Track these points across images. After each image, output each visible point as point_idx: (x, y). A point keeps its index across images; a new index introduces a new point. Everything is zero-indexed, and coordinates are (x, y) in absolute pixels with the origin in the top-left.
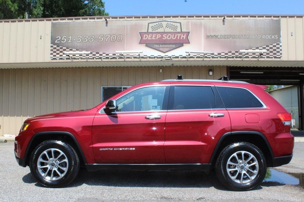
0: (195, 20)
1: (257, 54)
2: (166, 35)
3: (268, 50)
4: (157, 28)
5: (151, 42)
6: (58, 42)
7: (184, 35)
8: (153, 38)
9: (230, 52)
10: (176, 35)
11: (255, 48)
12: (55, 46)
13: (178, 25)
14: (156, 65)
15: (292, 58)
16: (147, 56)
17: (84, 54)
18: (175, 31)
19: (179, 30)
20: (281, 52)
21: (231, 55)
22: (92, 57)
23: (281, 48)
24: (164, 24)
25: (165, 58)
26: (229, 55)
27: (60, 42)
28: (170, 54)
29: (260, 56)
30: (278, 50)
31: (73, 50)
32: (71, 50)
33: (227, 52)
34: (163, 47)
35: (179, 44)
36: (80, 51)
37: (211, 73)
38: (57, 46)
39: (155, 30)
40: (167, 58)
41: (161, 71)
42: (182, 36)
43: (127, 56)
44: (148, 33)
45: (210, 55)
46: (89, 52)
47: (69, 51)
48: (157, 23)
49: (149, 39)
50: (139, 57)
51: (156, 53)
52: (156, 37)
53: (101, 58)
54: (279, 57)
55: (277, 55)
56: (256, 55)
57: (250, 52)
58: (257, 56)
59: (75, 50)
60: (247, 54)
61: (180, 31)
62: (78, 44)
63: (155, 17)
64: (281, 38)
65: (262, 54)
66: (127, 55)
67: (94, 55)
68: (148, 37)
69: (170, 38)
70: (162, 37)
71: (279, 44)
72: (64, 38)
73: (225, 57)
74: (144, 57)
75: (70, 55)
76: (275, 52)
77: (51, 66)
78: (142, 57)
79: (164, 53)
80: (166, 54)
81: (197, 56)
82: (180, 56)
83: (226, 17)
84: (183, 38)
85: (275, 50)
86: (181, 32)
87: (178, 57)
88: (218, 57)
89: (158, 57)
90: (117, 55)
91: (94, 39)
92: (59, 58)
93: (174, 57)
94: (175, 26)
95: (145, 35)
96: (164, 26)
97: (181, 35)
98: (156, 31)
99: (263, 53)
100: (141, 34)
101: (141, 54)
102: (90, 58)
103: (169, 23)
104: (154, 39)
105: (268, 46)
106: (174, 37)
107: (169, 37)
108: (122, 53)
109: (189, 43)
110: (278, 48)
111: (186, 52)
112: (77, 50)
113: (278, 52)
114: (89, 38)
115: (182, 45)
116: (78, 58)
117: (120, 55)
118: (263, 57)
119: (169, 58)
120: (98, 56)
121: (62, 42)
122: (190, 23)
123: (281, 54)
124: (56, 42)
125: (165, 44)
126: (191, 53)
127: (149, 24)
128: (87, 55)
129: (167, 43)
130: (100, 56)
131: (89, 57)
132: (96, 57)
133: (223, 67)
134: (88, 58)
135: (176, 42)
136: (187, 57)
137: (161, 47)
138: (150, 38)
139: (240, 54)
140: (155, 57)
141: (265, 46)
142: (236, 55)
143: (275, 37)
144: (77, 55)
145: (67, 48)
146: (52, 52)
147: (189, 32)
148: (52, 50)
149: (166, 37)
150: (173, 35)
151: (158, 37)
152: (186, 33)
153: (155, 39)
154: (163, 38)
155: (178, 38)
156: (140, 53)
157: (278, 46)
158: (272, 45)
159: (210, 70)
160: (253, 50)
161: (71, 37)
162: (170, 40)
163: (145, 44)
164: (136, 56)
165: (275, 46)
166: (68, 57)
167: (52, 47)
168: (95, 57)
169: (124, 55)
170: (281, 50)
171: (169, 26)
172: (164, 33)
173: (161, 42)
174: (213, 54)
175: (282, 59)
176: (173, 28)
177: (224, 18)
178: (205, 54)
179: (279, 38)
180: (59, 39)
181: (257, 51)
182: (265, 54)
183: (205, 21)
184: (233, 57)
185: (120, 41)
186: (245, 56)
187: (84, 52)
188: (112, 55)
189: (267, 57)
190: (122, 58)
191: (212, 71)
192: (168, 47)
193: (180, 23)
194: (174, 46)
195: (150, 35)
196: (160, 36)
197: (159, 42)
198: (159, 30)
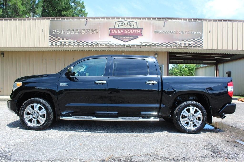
0: (146, 21)
1: (187, 44)
2: (127, 30)
3: (194, 42)
4: (121, 26)
5: (117, 35)
6: (54, 34)
7: (139, 31)
8: (118, 32)
9: (169, 43)
10: (134, 30)
11: (186, 40)
12: (53, 37)
13: (135, 24)
14: (120, 50)
15: (210, 47)
16: (114, 44)
17: (72, 42)
18: (133, 28)
19: (135, 27)
20: (202, 43)
21: (170, 45)
22: (77, 44)
25: (126, 45)
26: (168, 45)
27: (56, 33)
28: (129, 43)
30: (201, 42)
31: (65, 39)
32: (63, 39)
33: (167, 43)
34: (124, 39)
35: (136, 36)
36: (69, 40)
37: (156, 56)
38: (54, 37)
39: (119, 26)
40: (127, 46)
41: (123, 54)
42: (138, 31)
43: (101, 44)
44: (115, 29)
45: (156, 44)
47: (61, 40)
48: (121, 22)
50: (108, 44)
51: (120, 42)
52: (120, 32)
53: (83, 45)
54: (202, 46)
55: (200, 45)
57: (183, 43)
58: (187, 46)
59: (66, 39)
60: (181, 44)
62: (68, 35)
63: (120, 18)
64: (203, 34)
65: (190, 45)
66: (101, 43)
67: (79, 43)
70: (124, 31)
71: (201, 38)
72: (58, 31)
73: (166, 46)
74: (112, 45)
75: (62, 43)
76: (199, 43)
77: (49, 50)
78: (111, 45)
80: (127, 43)
81: (148, 44)
82: (136, 44)
83: (167, 19)
85: (198, 42)
86: (137, 29)
87: (134, 45)
88: (161, 46)
89: (122, 45)
90: (94, 43)
91: (79, 32)
92: (55, 44)
93: (132, 45)
94: (133, 24)
95: (113, 30)
96: (126, 24)
98: (121, 27)
99: (190, 44)
100: (110, 29)
101: (109, 43)
103: (129, 22)
104: (119, 33)
105: (194, 39)
106: (132, 32)
107: (129, 32)
108: (97, 42)
109: (142, 36)
110: (201, 41)
111: (140, 42)
112: (67, 39)
113: (201, 43)
114: (75, 32)
115: (138, 37)
116: (68, 44)
117: (96, 43)
119: (129, 46)
120: (81, 44)
121: (57, 33)
122: (143, 22)
123: (203, 44)
124: (53, 34)
125: (126, 36)
126: (143, 42)
127: (115, 22)
128: (74, 43)
129: (128, 36)
131: (75, 44)
133: (165, 52)
134: (75, 45)
135: (133, 35)
136: (140, 45)
137: (123, 38)
138: (116, 32)
140: (119, 45)
141: (192, 39)
142: (173, 45)
143: (199, 33)
144: (67, 43)
145: (60, 38)
146: (50, 40)
147: (142, 29)
148: (50, 39)
149: (127, 31)
150: (132, 30)
151: (121, 31)
152: (140, 29)
154: (125, 33)
155: (135, 33)
156: (109, 42)
159: (156, 54)
160: (184, 41)
161: (63, 30)
162: (129, 34)
163: (113, 36)
164: (107, 44)
165: (198, 39)
166: (61, 44)
167: (50, 37)
168: (79, 44)
169: (99, 43)
170: (203, 42)
171: (129, 24)
172: (126, 29)
173: (124, 35)
174: (158, 44)
175: (203, 48)
177: (166, 20)
178: (152, 44)
179: (202, 34)
180: (55, 32)
181: (187, 42)
182: (192, 44)
183: (153, 21)
184: (171, 46)
185: (96, 33)
186: (179, 46)
187: (72, 41)
188: (90, 43)
189: (193, 46)
190: (97, 45)
191: (157, 55)
192: (128, 39)
193: (137, 22)
194: (132, 38)
195: (116, 30)
196: (123, 31)
197: (122, 35)
198: (122, 27)
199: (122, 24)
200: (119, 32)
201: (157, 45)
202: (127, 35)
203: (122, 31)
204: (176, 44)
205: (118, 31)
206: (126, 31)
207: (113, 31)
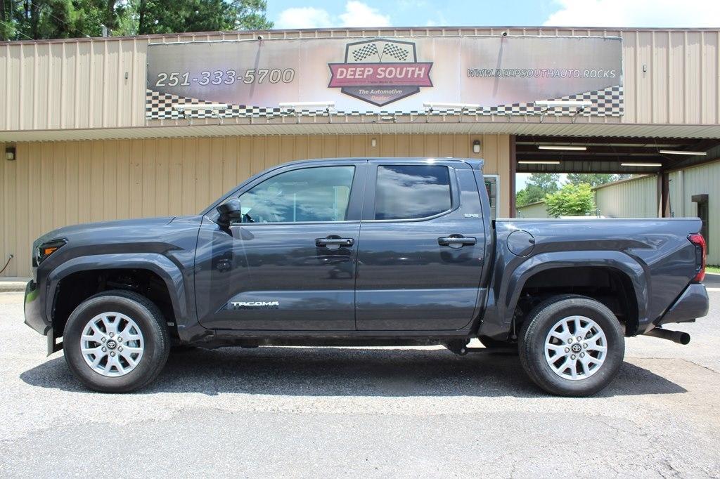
0: (444, 39)
1: (571, 110)
2: (384, 69)
3: (594, 101)
4: (365, 56)
5: (353, 84)
6: (161, 85)
7: (420, 70)
8: (357, 76)
9: (517, 105)
10: (405, 69)
11: (568, 98)
12: (156, 94)
13: (410, 48)
14: (363, 132)
15: (643, 118)
16: (343, 112)
17: (215, 109)
18: (402, 61)
19: (410, 59)
20: (621, 106)
21: (518, 112)
22: (231, 116)
23: (621, 97)
24: (380, 46)
25: (382, 116)
26: (513, 112)
27: (167, 84)
28: (391, 108)
29: (578, 112)
30: (615, 101)
31: (193, 100)
32: (188, 101)
33: (511, 106)
34: (377, 95)
35: (412, 88)
36: (206, 103)
37: (477, 148)
38: (161, 94)
39: (360, 58)
40: (385, 118)
41: (374, 143)
42: (417, 72)
43: (304, 113)
44: (346, 65)
45: (474, 112)
46: (226, 105)
47: (183, 104)
48: (366, 45)
49: (348, 77)
50: (327, 114)
51: (363, 107)
52: (363, 74)
53: (249, 117)
54: (618, 115)
55: (613, 113)
56: (570, 112)
57: (558, 106)
58: (572, 114)
59: (197, 101)
60: (552, 109)
61: (413, 62)
62: (201, 88)
63: (361, 31)
64: (622, 78)
65: (582, 110)
66: (303, 111)
67: (236, 111)
68: (346, 75)
69: (392, 76)
70: (375, 73)
71: (617, 89)
72: (174, 76)
73: (507, 115)
74: (338, 114)
75: (186, 113)
76: (608, 105)
77: (149, 134)
78: (334, 115)
79: (380, 106)
80: (384, 108)
81: (448, 112)
82: (412, 112)
83: (508, 32)
84: (419, 75)
85: (608, 101)
86: (415, 63)
87: (408, 115)
88: (491, 116)
89: (367, 114)
90: (281, 111)
91: (236, 77)
92: (164, 118)
93: (401, 114)
94: (403, 50)
95: (340, 70)
96: (380, 51)
97: (414, 69)
98: (364, 61)
99: (583, 107)
100: (333, 67)
101: (330, 109)
102: (226, 116)
103: (390, 44)
104: (359, 77)
105: (595, 93)
106: (400, 74)
107: (390, 73)
108: (292, 107)
109: (432, 86)
110: (616, 97)
111: (424, 105)
112: (200, 101)
113: (616, 105)
114: (225, 77)
115: (418, 91)
116: (204, 117)
117: (288, 110)
118: (585, 115)
119: (390, 118)
120: (244, 114)
121: (170, 84)
122: (434, 43)
123: (621, 110)
124: (158, 85)
125: (382, 88)
126: (434, 106)
127: (348, 45)
128: (222, 111)
129: (387, 86)
130: (247, 114)
131: (224, 114)
132: (241, 116)
133: (503, 134)
134: (224, 117)
135: (405, 84)
136: (426, 114)
137: (372, 94)
138: (351, 75)
139: (536, 109)
140: (360, 115)
141: (589, 94)
142: (528, 112)
143: (609, 74)
144: (200, 112)
145: (180, 98)
146: (149, 106)
147: (432, 64)
149: (383, 73)
150: (399, 69)
151: (366, 73)
152: (424, 65)
153: (361, 77)
154: (378, 76)
155: (409, 77)
156: (329, 106)
157: (615, 93)
158: (603, 90)
159: (476, 142)
160: (563, 100)
161: (187, 74)
162: (391, 81)
163: (340, 89)
164: (322, 113)
165: (608, 93)
166: (182, 116)
167: (149, 94)
168: (238, 114)
169: (296, 110)
170: (621, 102)
171: (390, 50)
173: (376, 85)
174: (481, 109)
175: (624, 120)
176: (399, 55)
177: (505, 34)
178: (464, 109)
179: (619, 76)
180: (163, 79)
181: (572, 102)
182: (588, 110)
183: (465, 39)
184: (522, 115)
185: (288, 81)
186: (546, 114)
187: (215, 106)
188: (271, 111)
189: (592, 116)
190: (292, 116)
191: (479, 144)
192: (388, 95)
193: (414, 44)
194: (400, 92)
195: (350, 69)
196: (372, 70)
197: (370, 84)
198: (369, 60)
199: (368, 50)
200: (359, 75)
201: (477, 112)
202: (385, 84)
203: (369, 71)
204: (538, 109)
205: (358, 72)
206: (381, 71)
207: (342, 72)
